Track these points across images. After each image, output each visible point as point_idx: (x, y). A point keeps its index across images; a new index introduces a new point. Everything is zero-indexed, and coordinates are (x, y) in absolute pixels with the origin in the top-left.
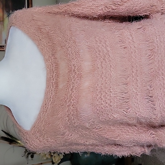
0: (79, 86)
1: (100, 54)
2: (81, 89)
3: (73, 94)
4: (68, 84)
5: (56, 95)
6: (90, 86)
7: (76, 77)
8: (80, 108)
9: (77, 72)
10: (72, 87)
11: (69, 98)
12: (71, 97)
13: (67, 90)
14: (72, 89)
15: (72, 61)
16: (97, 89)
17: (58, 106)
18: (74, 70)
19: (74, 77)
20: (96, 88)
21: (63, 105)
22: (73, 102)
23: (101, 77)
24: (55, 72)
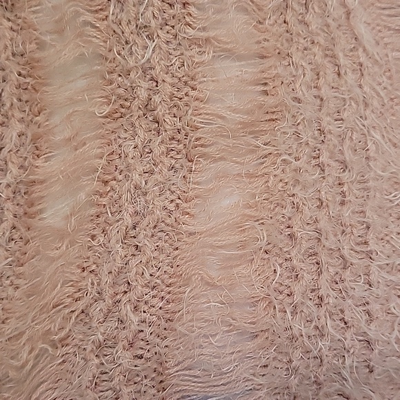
0: (177, 214)
1: (309, 18)
2: (191, 229)
3: (134, 262)
4: (104, 201)
5: (21, 269)
6: (247, 211)
7: (157, 151)
8: (186, 364)
9: (168, 118)
10: (129, 221)
11: (107, 296)
12: (123, 288)
13: (93, 237)
14: (132, 233)
15: (139, 41)
16: (291, 236)
17: (27, 348)
18: (148, 107)
19: (146, 151)
20: (288, 231)
21: (61, 340)
22: (135, 318)
23: (313, 162)
24: (18, 115)
